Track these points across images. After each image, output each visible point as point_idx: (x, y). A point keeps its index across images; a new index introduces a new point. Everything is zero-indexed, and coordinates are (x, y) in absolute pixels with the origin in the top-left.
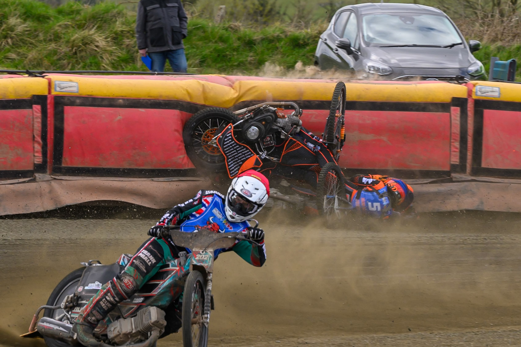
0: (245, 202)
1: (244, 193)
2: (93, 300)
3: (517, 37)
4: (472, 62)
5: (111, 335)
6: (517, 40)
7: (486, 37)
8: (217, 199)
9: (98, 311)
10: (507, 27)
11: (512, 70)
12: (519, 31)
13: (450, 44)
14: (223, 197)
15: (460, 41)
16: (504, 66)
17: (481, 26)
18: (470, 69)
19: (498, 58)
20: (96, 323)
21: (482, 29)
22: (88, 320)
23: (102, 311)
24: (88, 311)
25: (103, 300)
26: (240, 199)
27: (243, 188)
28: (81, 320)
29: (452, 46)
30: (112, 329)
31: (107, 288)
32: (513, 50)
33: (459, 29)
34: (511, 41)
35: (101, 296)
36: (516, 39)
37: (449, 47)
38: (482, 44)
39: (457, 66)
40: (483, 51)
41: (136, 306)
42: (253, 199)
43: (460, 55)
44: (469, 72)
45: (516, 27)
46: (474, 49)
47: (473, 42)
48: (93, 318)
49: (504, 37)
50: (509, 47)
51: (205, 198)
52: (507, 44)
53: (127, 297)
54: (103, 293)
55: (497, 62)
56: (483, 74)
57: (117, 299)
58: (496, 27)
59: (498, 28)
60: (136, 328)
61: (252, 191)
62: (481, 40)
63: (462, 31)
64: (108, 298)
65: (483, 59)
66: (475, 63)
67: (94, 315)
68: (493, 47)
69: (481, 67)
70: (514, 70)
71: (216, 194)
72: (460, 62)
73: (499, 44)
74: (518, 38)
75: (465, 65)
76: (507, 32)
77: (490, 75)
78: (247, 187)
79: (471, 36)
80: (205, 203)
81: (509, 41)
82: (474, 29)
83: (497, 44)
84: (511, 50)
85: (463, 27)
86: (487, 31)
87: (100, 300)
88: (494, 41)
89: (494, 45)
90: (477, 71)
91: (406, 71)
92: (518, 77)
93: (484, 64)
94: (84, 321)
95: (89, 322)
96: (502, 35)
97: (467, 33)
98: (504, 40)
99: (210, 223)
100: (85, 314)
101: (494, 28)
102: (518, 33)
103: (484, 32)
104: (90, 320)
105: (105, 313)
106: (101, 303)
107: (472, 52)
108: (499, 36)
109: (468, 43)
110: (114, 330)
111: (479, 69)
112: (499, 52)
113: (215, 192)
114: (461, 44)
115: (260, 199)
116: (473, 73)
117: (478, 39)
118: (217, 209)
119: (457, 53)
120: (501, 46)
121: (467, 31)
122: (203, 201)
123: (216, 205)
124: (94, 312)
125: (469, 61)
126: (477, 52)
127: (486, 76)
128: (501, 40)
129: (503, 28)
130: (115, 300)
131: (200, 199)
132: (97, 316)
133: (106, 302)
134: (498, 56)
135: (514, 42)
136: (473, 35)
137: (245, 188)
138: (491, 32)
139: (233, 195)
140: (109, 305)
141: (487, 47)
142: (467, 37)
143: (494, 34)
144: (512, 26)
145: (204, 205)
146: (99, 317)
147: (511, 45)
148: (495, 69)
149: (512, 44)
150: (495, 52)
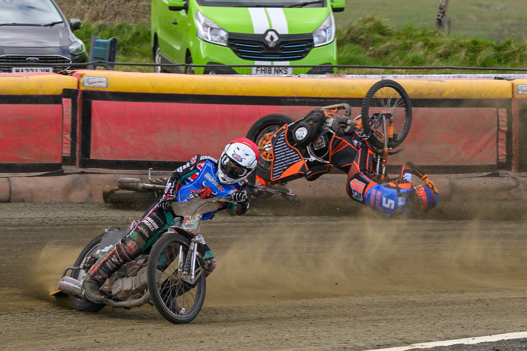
0: (236, 166)
1: (235, 158)
2: (100, 261)
3: (118, 15)
4: (73, 41)
5: (114, 292)
6: (118, 19)
7: (87, 15)
8: (209, 165)
9: (104, 271)
10: (108, 6)
11: (113, 49)
12: (120, 10)
13: (50, 22)
14: (216, 162)
15: (60, 20)
16: (105, 44)
17: (82, 4)
18: (71, 47)
19: (98, 37)
20: (102, 281)
21: (83, 7)
22: (95, 279)
23: (108, 270)
24: (95, 270)
25: (109, 261)
26: (231, 163)
27: (234, 153)
28: (89, 278)
29: (53, 24)
30: (116, 286)
31: (113, 250)
32: (115, 28)
33: (60, 7)
34: (112, 19)
35: (108, 257)
36: (117, 17)
37: (50, 26)
38: (83, 23)
39: (57, 44)
40: (84, 29)
41: (138, 267)
42: (243, 164)
43: (61, 34)
44: (70, 51)
45: (117, 5)
46: (75, 28)
47: (73, 21)
48: (100, 277)
49: (105, 15)
50: (111, 26)
51: (199, 164)
52: (109, 23)
53: (130, 259)
54: (109, 254)
55: (97, 40)
56: (83, 53)
57: (121, 261)
58: (97, 5)
59: (99, 6)
60: (135, 286)
61: (243, 156)
62: (82, 19)
63: (62, 9)
64: (113, 260)
65: (84, 38)
66: (75, 42)
67: (100, 274)
68: (94, 26)
69: (82, 46)
70: (115, 48)
71: (209, 160)
72: (61, 41)
73: (100, 22)
74: (119, 17)
75: (66, 44)
76: (108, 10)
77: (90, 54)
78: (238, 152)
79: (71, 14)
80: (199, 168)
81: (110, 20)
82: (75, 7)
83: (98, 23)
84: (112, 29)
85: (64, 6)
86: (88, 9)
87: (106, 261)
88: (95, 19)
89: (96, 23)
90: (78, 50)
91: (5, 50)
92: (119, 55)
93: (85, 43)
94: (92, 279)
95: (96, 280)
96: (104, 13)
97: (68, 11)
98: (106, 18)
99: (203, 187)
100: (92, 273)
101: (95, 6)
102: (120, 12)
103: (85, 10)
104: (97, 278)
105: (110, 273)
106: (107, 263)
107: (73, 31)
108: (101, 15)
109: (69, 21)
110: (116, 288)
111: (80, 48)
112: (100, 31)
113: (209, 157)
114: (61, 22)
115: (249, 164)
116: (74, 52)
117: (79, 18)
118: (209, 174)
119: (57, 32)
120: (102, 25)
121: (68, 9)
122: (197, 166)
123: (208, 170)
124: (101, 271)
125: (70, 40)
126: (78, 30)
127: (87, 55)
128: (102, 19)
129: (104, 6)
130: (119, 261)
131: (195, 164)
132: (103, 275)
133: (111, 263)
134: (100, 34)
135: (116, 21)
136: (74, 14)
137: (236, 153)
138: (92, 11)
139: (225, 159)
140: (114, 266)
141: (88, 26)
142: (68, 15)
143: (95, 12)
144: (113, 4)
145: (198, 171)
146: (105, 276)
147: (112, 24)
148: (95, 48)
149: (114, 22)
150: (97, 31)
